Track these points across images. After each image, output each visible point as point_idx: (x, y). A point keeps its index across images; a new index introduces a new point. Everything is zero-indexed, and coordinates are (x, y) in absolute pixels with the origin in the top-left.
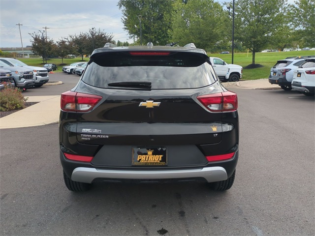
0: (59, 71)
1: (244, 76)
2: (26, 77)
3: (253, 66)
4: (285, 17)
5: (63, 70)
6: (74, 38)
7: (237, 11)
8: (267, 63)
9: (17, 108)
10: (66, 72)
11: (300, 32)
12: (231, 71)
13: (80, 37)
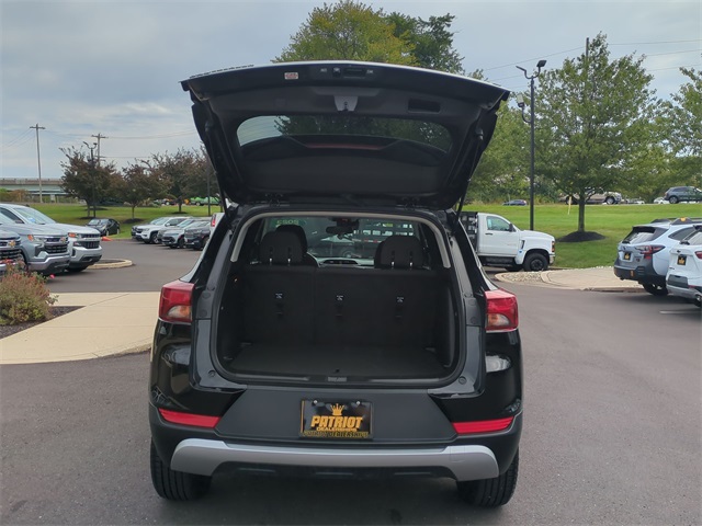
0: (124, 235)
1: (558, 258)
2: (51, 249)
3: (581, 236)
4: (652, 127)
5: (133, 234)
6: (164, 160)
7: (541, 112)
8: (614, 229)
9: (33, 318)
10: (139, 239)
11: (687, 162)
12: (527, 248)
13: (177, 158)
